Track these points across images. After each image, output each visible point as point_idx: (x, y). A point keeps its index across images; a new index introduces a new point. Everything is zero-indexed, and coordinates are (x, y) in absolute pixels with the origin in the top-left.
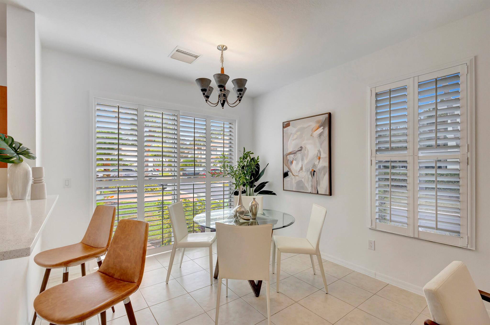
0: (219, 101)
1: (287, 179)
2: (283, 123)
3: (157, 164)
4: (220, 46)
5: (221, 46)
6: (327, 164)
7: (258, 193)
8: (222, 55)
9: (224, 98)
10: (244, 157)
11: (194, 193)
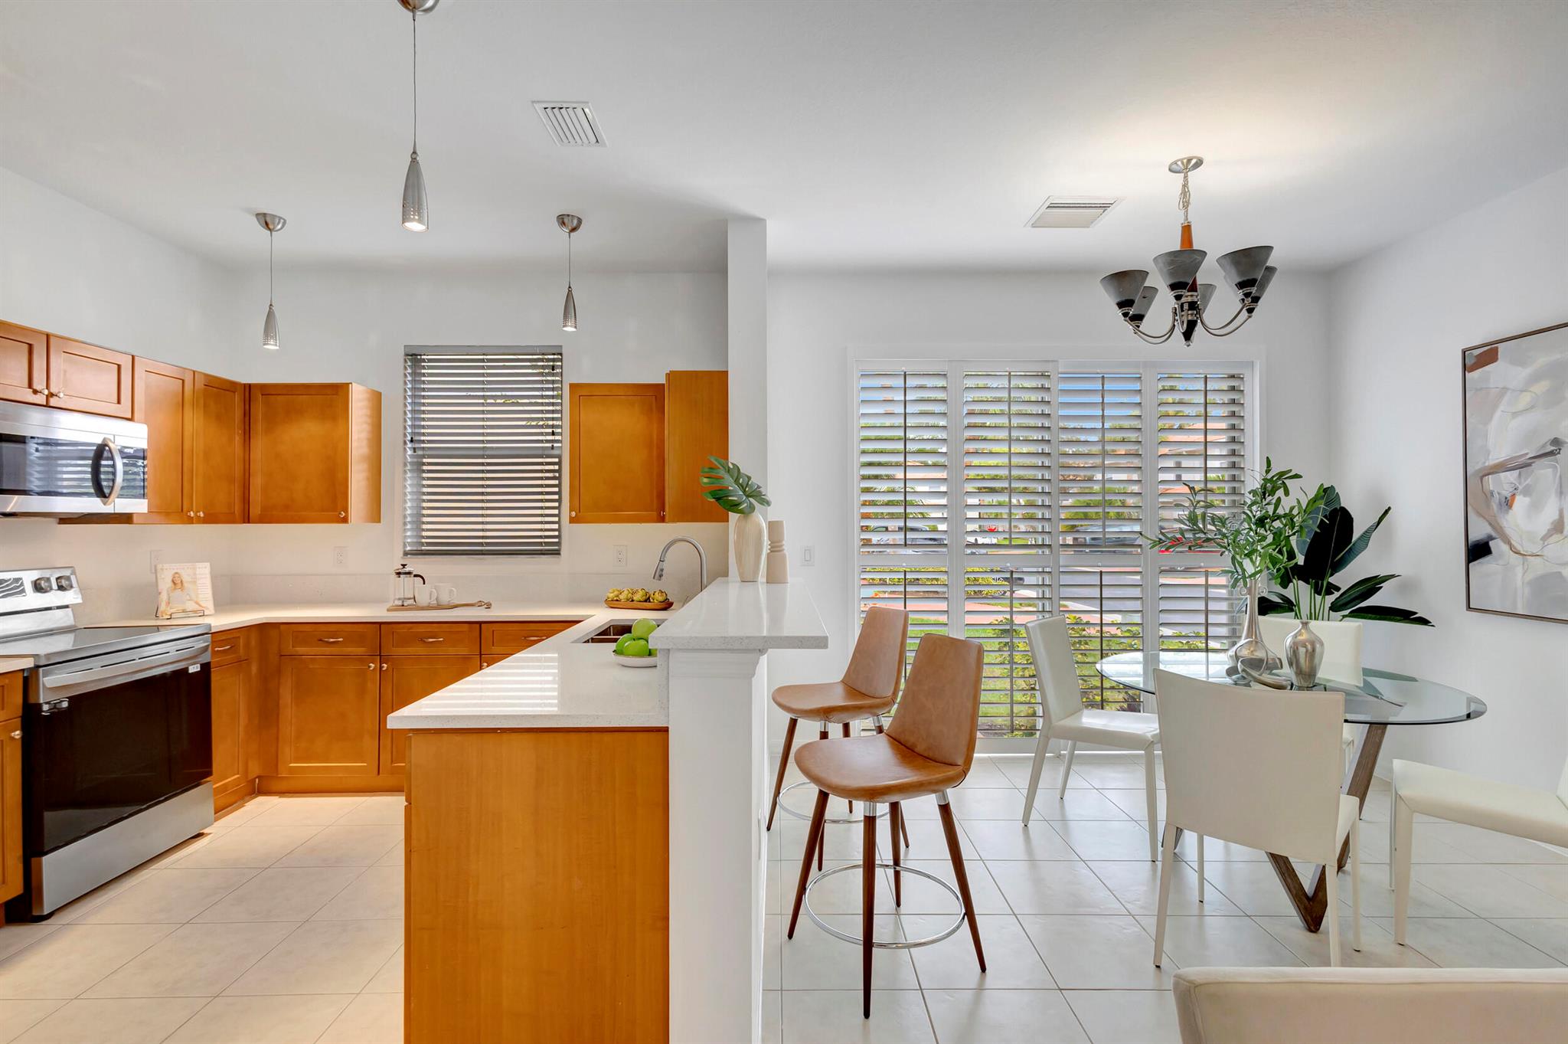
0: (1174, 326)
1: (1479, 567)
2: (1464, 352)
3: (991, 513)
4: (1179, 163)
5: (1183, 163)
7: (1347, 612)
8: (1185, 186)
9: (1192, 314)
10: (1264, 487)
11: (1101, 598)
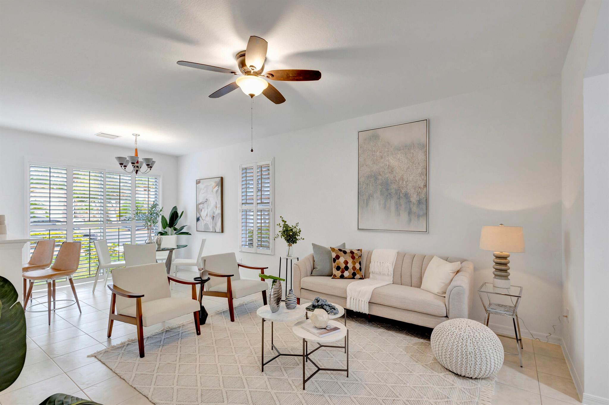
0: (133, 170)
1: (198, 222)
2: (196, 180)
5: (135, 134)
6: (220, 211)
8: (136, 139)
9: (137, 168)
11: (119, 235)
